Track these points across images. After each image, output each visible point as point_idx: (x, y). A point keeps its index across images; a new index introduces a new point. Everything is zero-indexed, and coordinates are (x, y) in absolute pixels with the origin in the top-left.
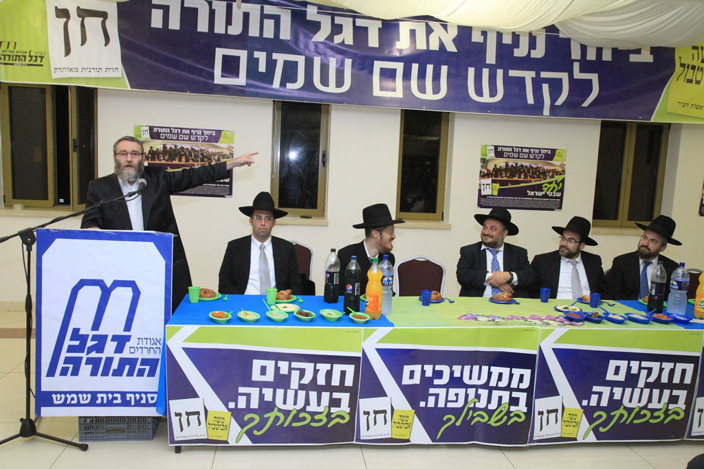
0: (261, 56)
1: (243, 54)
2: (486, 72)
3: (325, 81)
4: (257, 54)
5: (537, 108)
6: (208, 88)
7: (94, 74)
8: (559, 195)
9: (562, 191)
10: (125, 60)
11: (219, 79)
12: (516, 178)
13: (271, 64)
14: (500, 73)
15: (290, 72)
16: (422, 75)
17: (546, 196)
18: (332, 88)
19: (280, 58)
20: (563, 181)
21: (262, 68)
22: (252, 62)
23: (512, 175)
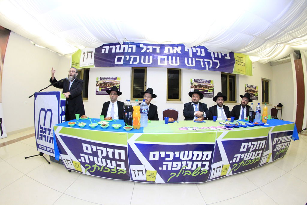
0: (128, 57)
1: (123, 57)
2: (190, 59)
3: (144, 62)
4: (126, 56)
5: (205, 68)
6: (113, 65)
7: (88, 65)
8: (212, 93)
9: (213, 92)
10: (95, 61)
11: (116, 63)
12: (201, 88)
13: (130, 58)
14: (194, 59)
15: (135, 60)
16: (172, 59)
17: (209, 93)
18: (146, 63)
19: (132, 57)
20: (213, 89)
21: (128, 59)
22: (125, 58)
23: (200, 87)
